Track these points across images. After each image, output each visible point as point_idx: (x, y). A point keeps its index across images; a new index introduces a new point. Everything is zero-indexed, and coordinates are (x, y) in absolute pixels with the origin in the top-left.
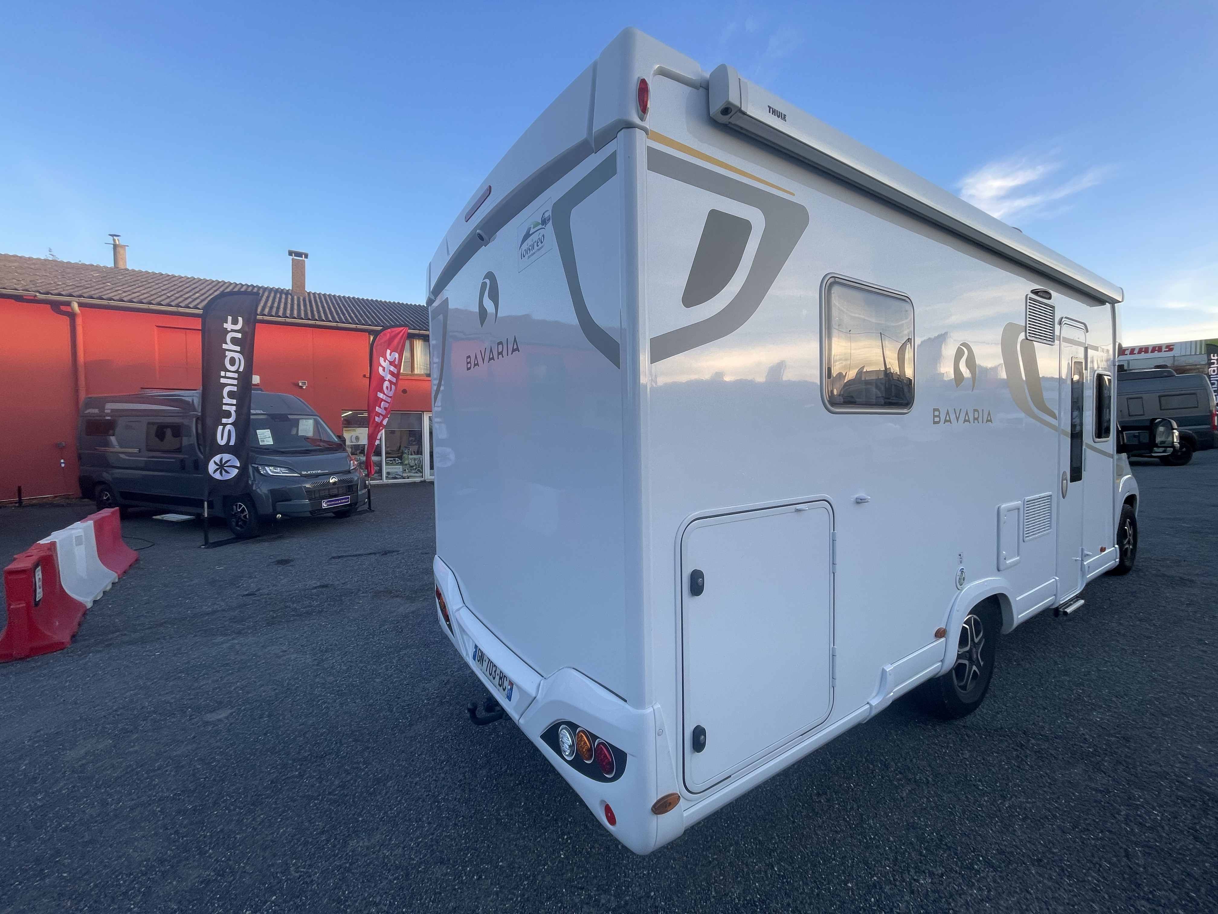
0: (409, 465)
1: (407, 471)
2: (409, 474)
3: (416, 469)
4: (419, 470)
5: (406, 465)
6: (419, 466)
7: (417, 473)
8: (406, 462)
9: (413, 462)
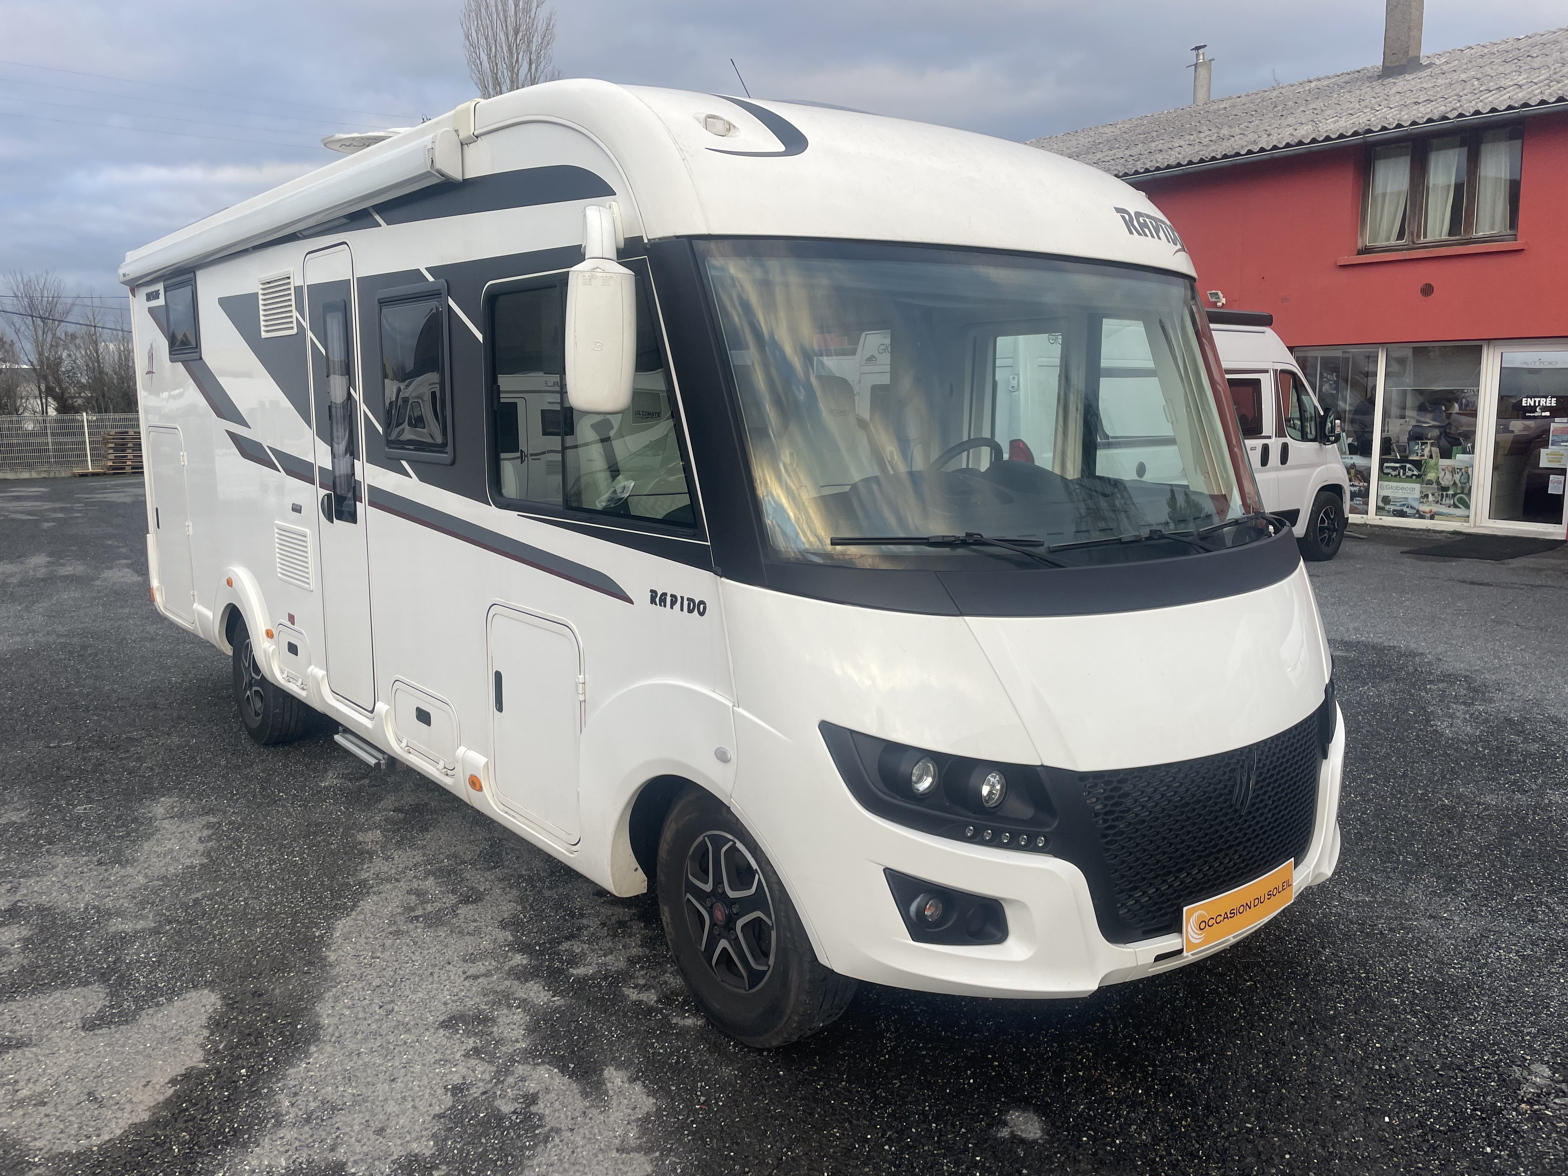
0: (1438, 483)
1: (1431, 498)
2: (1436, 508)
3: (1454, 496)
4: (1461, 500)
5: (1430, 482)
6: (1463, 488)
7: (1455, 506)
8: (1431, 476)
9: (1448, 476)
